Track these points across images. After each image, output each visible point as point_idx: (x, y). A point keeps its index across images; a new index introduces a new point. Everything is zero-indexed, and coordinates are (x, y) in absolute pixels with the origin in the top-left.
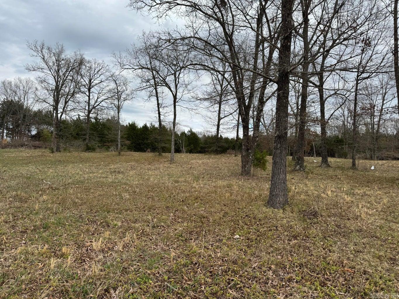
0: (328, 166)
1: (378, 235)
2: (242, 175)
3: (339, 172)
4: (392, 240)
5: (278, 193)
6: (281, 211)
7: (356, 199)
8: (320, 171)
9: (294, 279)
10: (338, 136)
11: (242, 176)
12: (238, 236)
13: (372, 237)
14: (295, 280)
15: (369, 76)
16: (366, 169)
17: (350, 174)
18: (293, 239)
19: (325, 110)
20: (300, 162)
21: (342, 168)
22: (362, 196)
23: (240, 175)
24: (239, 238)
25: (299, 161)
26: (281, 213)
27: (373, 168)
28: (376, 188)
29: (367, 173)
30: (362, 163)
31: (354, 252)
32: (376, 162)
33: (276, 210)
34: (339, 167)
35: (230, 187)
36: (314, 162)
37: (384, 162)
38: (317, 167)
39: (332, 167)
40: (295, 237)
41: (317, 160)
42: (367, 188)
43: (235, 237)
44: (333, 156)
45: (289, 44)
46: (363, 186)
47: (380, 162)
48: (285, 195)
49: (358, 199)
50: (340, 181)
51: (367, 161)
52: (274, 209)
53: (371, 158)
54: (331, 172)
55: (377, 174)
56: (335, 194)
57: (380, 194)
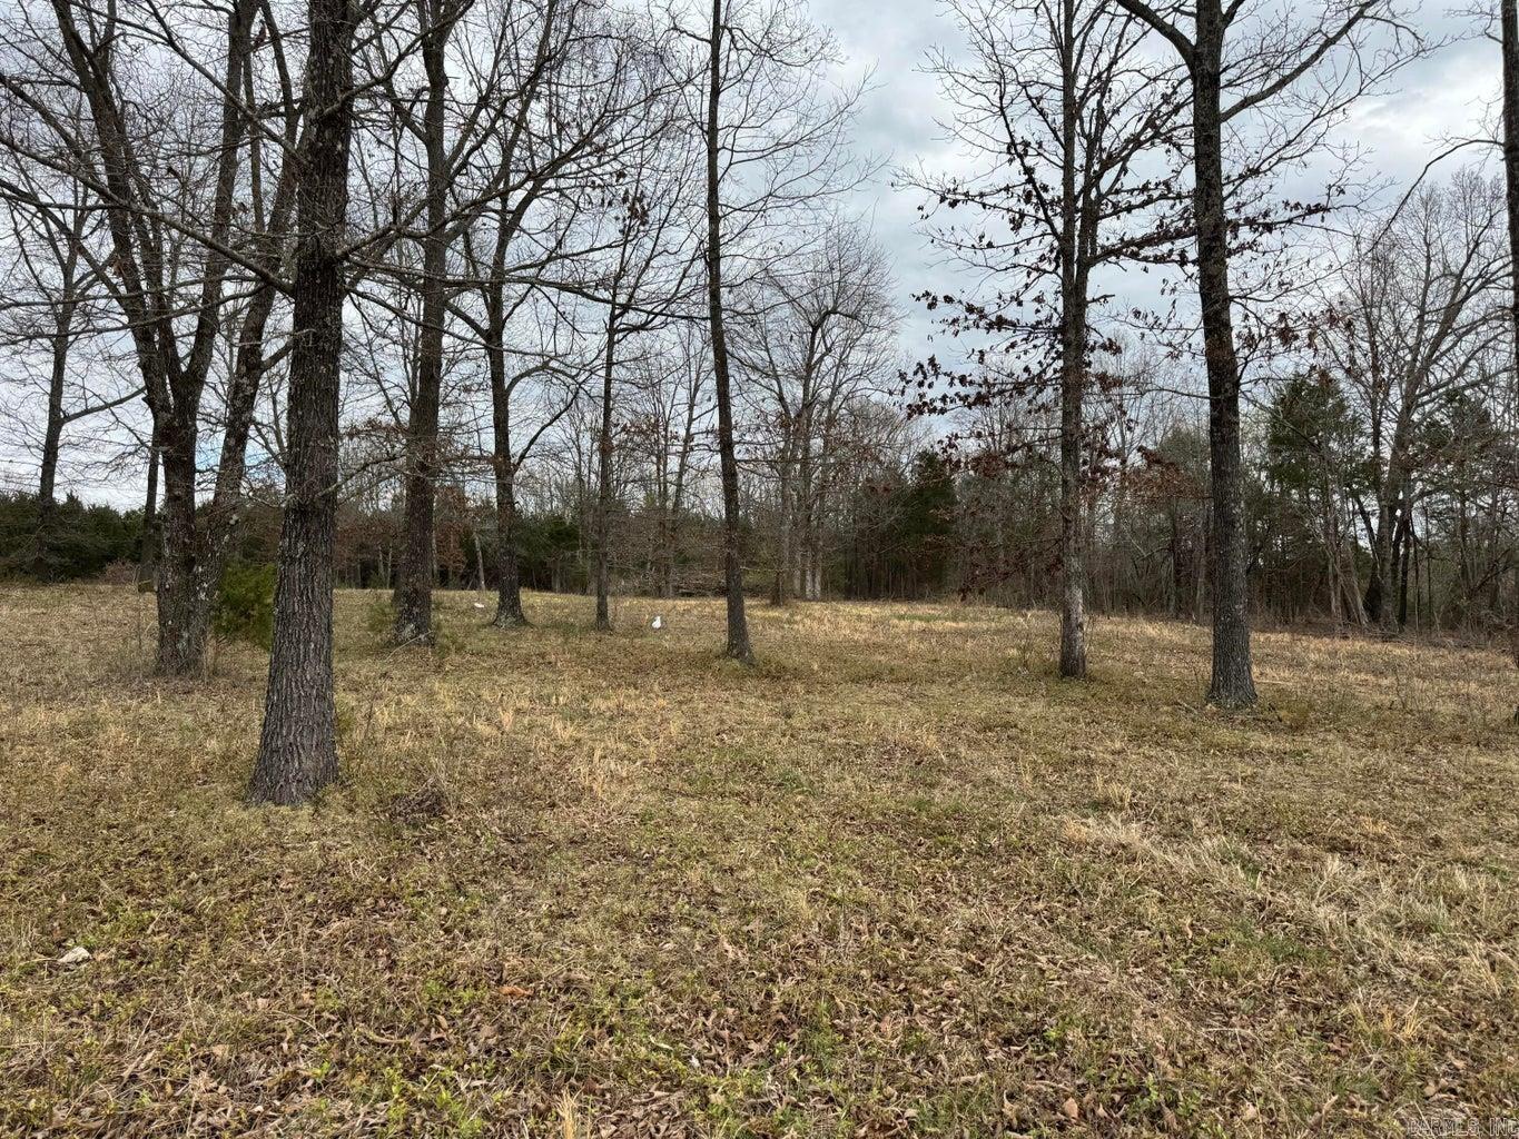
0: (522, 621)
1: (632, 844)
2: (158, 672)
3: (554, 640)
4: (669, 857)
5: (295, 739)
6: (307, 809)
7: (592, 732)
8: (492, 640)
9: (305, 1080)
10: (560, 518)
11: (161, 681)
12: (82, 952)
13: (612, 855)
14: (310, 1083)
15: (647, 323)
16: (639, 629)
17: (588, 645)
18: (334, 917)
19: (510, 423)
20: (416, 610)
21: (564, 628)
22: (611, 719)
23: (146, 676)
24: (88, 960)
25: (414, 607)
26: (306, 817)
27: (657, 624)
28: (656, 688)
29: (638, 641)
30: (631, 608)
31: (546, 921)
32: (670, 603)
33: (285, 810)
34: (556, 625)
35: (89, 733)
36: (474, 608)
37: (693, 602)
38: (484, 626)
39: (532, 626)
40: (345, 907)
41: (484, 600)
42: (632, 691)
43: (68, 957)
44: (544, 585)
45: (339, 147)
46: (619, 686)
47: (682, 604)
48: (326, 747)
49: (597, 731)
50: (554, 672)
51: (645, 602)
52: (277, 804)
53: (659, 593)
54: (527, 644)
55: (667, 643)
56: (526, 721)
57: (663, 708)
